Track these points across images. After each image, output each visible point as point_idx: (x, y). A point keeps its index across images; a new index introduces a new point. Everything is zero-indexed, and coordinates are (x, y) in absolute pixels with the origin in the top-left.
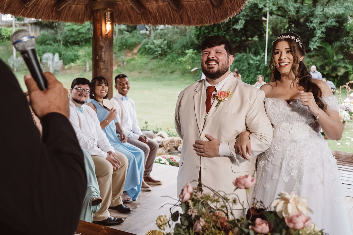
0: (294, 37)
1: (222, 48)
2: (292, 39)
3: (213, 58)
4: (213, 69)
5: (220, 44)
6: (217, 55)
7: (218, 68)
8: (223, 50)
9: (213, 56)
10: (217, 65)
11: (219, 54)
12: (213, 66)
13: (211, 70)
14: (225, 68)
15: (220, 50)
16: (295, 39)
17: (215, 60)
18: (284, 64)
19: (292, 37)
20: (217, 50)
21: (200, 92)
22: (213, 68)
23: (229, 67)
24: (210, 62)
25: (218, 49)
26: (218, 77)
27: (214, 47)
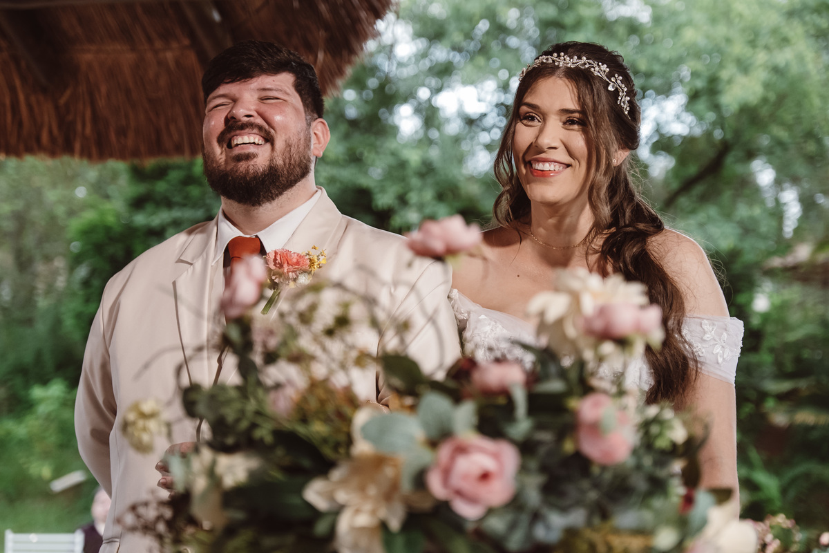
0: (604, 67)
1: (284, 81)
2: (596, 73)
3: (251, 119)
4: (252, 163)
5: (276, 69)
6: (264, 108)
7: (271, 160)
8: (288, 91)
9: (250, 110)
10: (268, 146)
11: (272, 104)
12: (252, 149)
13: (242, 166)
14: (297, 159)
15: (277, 90)
16: (605, 78)
17: (260, 128)
18: (547, 167)
19: (597, 69)
20: (264, 89)
21: (198, 264)
22: (248, 157)
23: (313, 159)
24: (240, 135)
25: (269, 86)
26: (271, 198)
27: (254, 80)
